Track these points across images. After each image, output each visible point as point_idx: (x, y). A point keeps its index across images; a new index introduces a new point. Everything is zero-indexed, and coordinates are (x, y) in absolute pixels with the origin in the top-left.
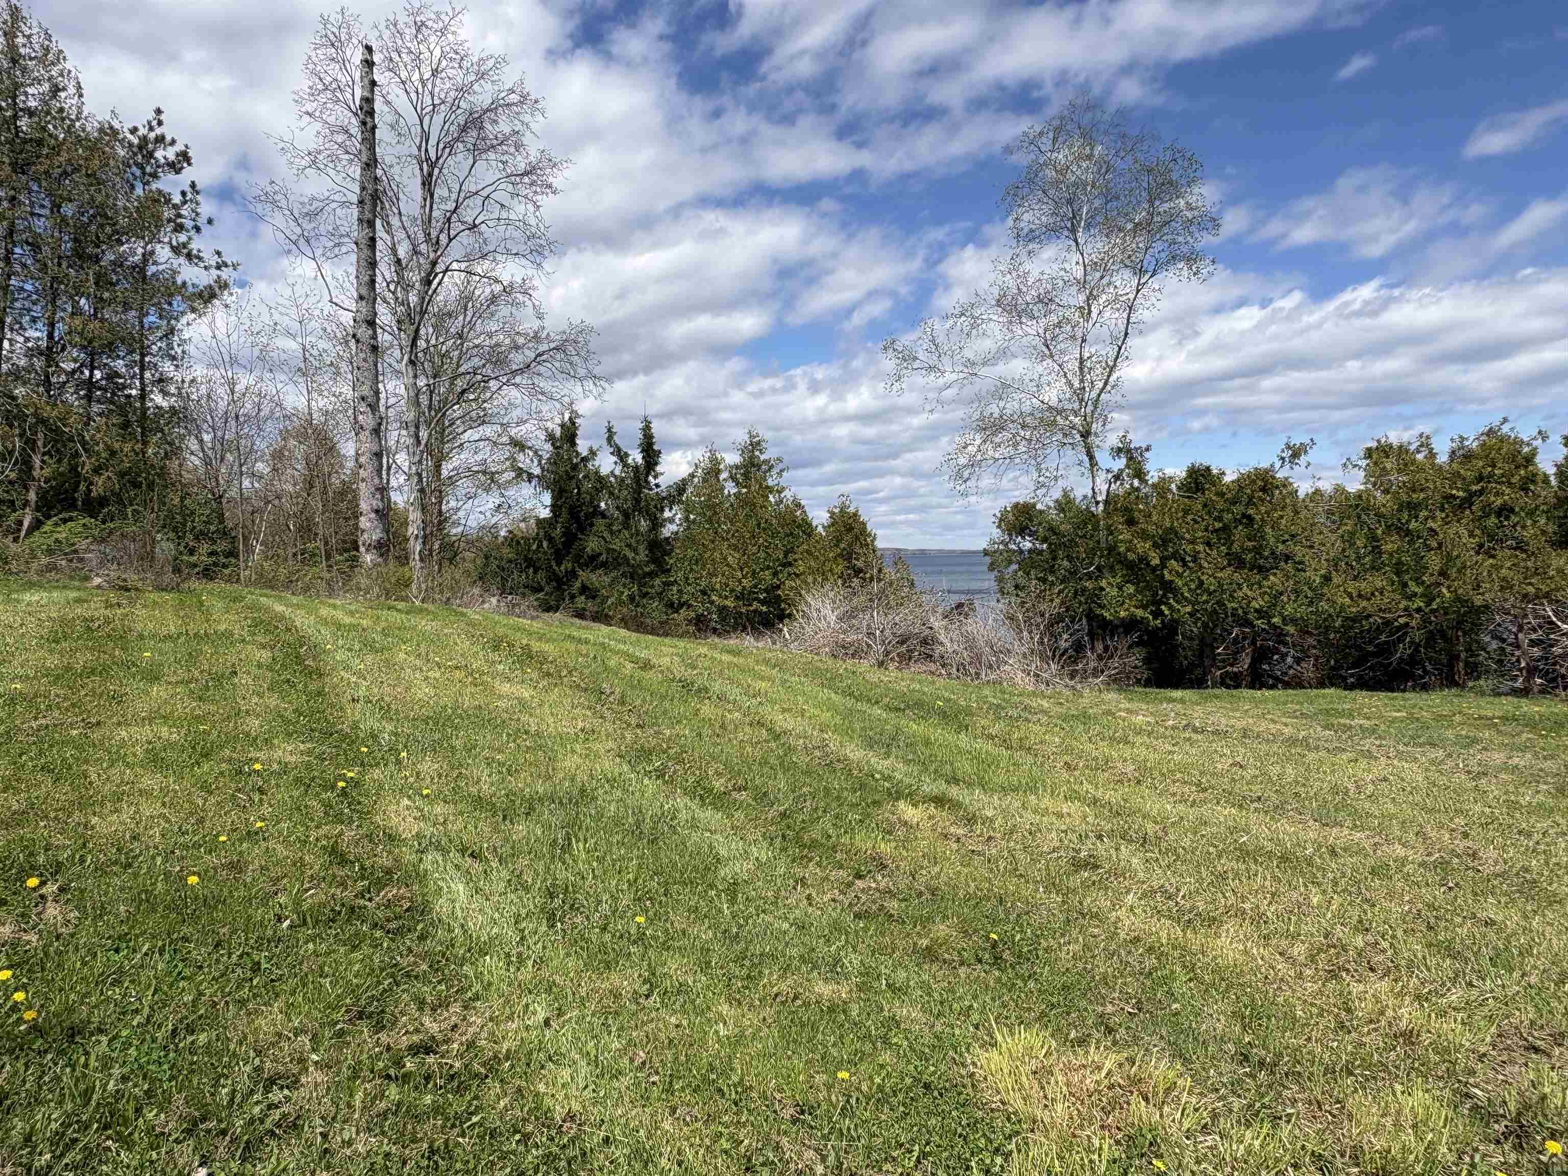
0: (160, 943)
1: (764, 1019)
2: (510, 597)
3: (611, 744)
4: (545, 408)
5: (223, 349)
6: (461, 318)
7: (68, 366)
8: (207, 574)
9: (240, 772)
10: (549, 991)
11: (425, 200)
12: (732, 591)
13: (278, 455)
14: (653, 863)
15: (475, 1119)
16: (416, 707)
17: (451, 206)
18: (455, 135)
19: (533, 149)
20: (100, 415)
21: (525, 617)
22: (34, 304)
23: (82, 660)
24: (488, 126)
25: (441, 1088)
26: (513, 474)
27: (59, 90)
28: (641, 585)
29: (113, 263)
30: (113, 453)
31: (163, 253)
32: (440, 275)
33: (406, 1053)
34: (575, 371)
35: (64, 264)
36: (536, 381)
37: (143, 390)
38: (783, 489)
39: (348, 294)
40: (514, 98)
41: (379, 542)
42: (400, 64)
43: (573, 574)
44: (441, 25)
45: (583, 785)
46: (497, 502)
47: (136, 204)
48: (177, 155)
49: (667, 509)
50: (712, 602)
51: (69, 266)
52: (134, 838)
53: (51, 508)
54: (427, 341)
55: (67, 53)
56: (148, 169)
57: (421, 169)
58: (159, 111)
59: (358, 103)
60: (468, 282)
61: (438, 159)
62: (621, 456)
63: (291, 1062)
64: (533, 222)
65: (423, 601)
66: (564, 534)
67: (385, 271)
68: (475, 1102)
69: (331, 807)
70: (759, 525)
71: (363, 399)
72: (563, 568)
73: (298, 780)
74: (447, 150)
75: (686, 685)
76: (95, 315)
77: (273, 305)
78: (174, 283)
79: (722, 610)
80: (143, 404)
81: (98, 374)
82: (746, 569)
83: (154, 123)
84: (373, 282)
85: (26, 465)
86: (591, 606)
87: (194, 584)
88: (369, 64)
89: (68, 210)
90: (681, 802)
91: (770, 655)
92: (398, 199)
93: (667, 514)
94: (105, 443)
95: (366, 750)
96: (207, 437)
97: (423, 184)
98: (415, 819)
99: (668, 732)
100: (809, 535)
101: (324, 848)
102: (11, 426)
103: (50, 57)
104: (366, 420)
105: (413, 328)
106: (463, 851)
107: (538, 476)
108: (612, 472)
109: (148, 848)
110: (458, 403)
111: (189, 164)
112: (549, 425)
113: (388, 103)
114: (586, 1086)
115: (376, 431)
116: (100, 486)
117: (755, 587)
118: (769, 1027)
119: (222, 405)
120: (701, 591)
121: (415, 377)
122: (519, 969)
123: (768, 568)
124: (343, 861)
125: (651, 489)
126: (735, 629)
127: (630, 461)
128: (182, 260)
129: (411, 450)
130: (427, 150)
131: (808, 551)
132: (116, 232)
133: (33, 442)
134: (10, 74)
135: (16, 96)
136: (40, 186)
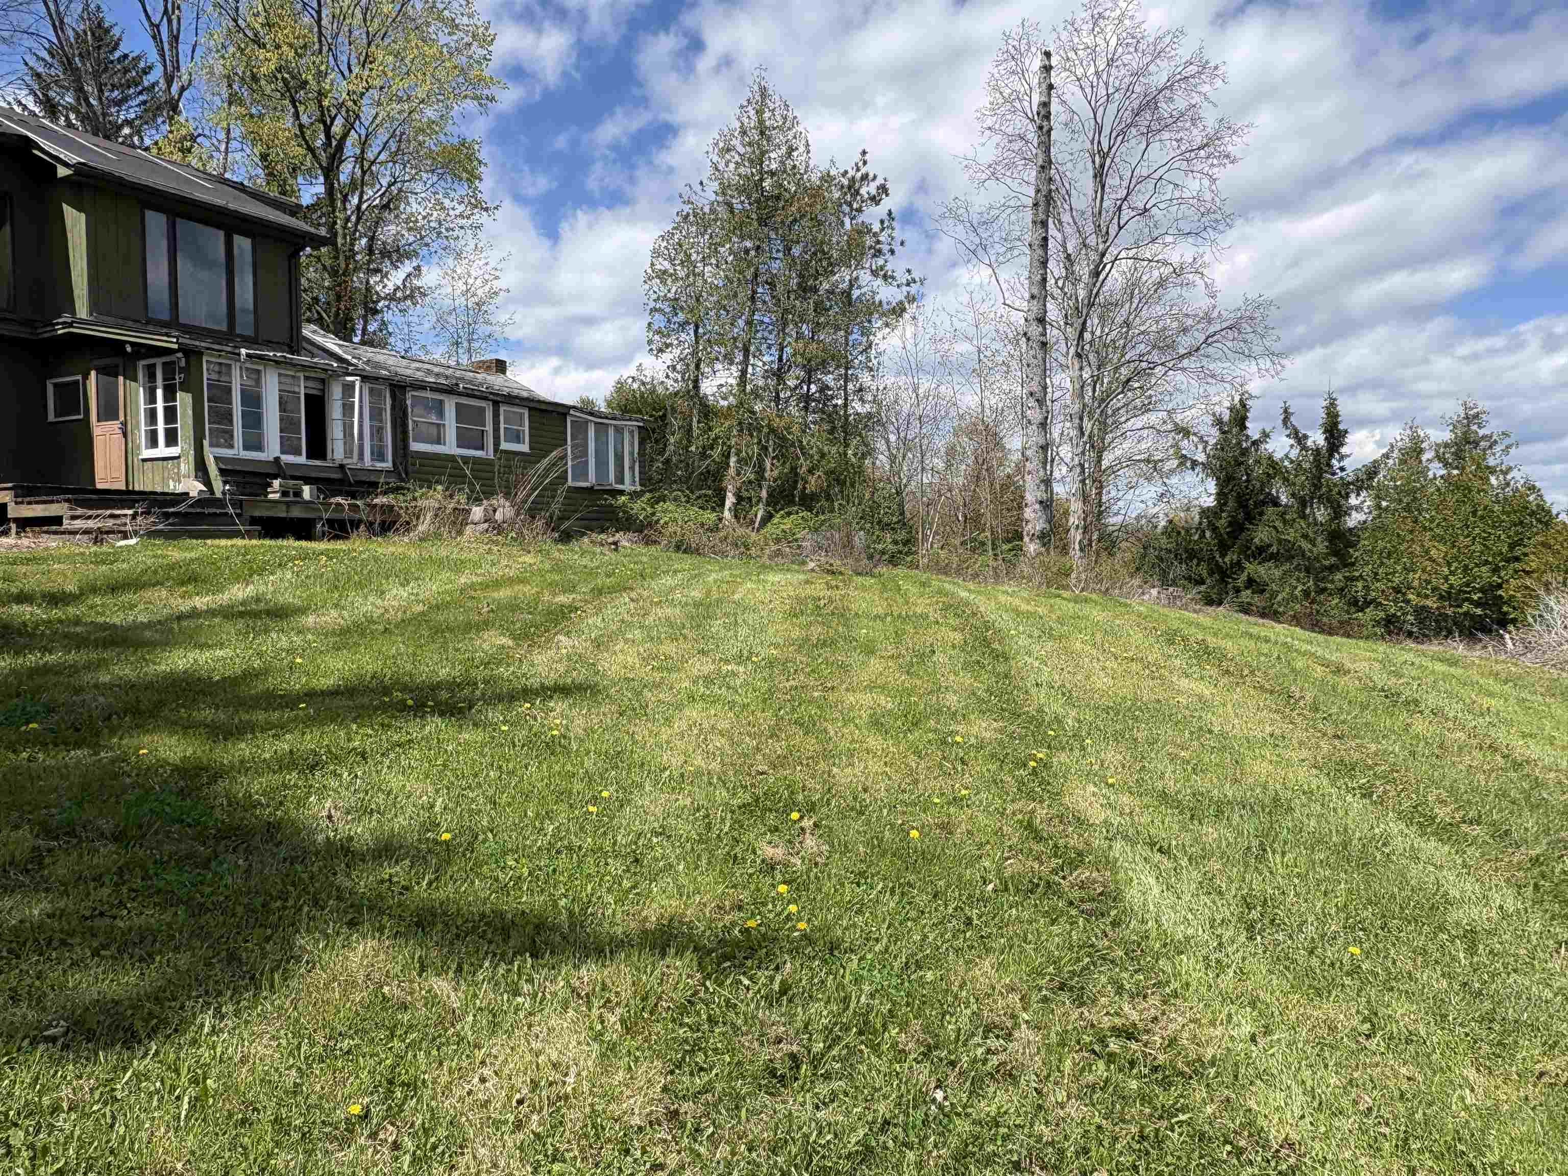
0: (891, 885)
1: (1527, 1098)
2: (1171, 589)
3: (1304, 754)
4: (1212, 390)
5: (911, 359)
6: (1128, 305)
7: (791, 383)
8: (893, 561)
9: (944, 742)
10: (1253, 1004)
11: (1096, 192)
12: (1434, 589)
13: (951, 452)
14: (1365, 889)
15: (1182, 1117)
16: (1096, 696)
17: (1122, 193)
18: (1129, 121)
19: (1210, 119)
20: (814, 423)
21: (1186, 609)
22: (770, 333)
23: (817, 632)
24: (1162, 105)
25: (1145, 1076)
26: (1176, 462)
27: (793, 150)
28: (1317, 580)
29: (828, 291)
30: (823, 455)
31: (865, 277)
32: (1109, 266)
33: (1109, 1034)
34: (1250, 349)
35: (792, 297)
36: (1204, 363)
37: (846, 399)
38: (1510, 469)
39: (1019, 295)
40: (1193, 69)
41: (1042, 532)
42: (1077, 62)
43: (1238, 566)
44: (1118, 12)
45: (1277, 794)
46: (1160, 491)
47: (845, 237)
48: (878, 188)
49: (1353, 496)
50: (1408, 602)
51: (796, 299)
52: (865, 790)
53: (776, 504)
54: (1093, 333)
55: (799, 118)
56: (855, 206)
57: (1094, 162)
58: (864, 153)
59: (1035, 109)
60: (1136, 269)
61: (1110, 148)
62: (1300, 439)
63: (1005, 1015)
64: (1208, 196)
65: (1083, 590)
66: (1230, 524)
67: (1055, 268)
68: (1182, 1100)
69: (1024, 784)
70: (1474, 513)
71: (1031, 394)
72: (1227, 559)
73: (993, 756)
74: (1120, 138)
75: (1390, 695)
76: (812, 338)
77: (954, 313)
78: (874, 302)
79: (1420, 611)
80: (846, 411)
81: (813, 388)
82: (1455, 564)
83: (861, 164)
84: (1044, 280)
85: (760, 471)
86: (1258, 601)
87: (883, 569)
88: (1047, 69)
89: (796, 251)
90: (1395, 827)
91: (1499, 667)
92: (1069, 196)
93: (1353, 501)
94: (817, 447)
95: (1052, 733)
96: (893, 438)
97: (1095, 176)
98: (1102, 805)
99: (1373, 747)
100: (1547, 524)
101: (1021, 822)
102: (752, 436)
103: (788, 124)
104: (1035, 415)
105: (1081, 321)
106: (1152, 845)
107: (1203, 464)
108: (1287, 456)
109: (876, 800)
110: (1122, 392)
111: (887, 195)
112: (1217, 409)
113: (1064, 102)
114: (1303, 1117)
115: (1043, 425)
116: (812, 484)
117: (1468, 585)
118: (1533, 1109)
119: (906, 408)
120: (1393, 588)
121: (1081, 369)
122: (1218, 976)
123: (1486, 562)
124: (1039, 838)
125: (1334, 474)
126: (1437, 634)
127: (1309, 443)
128: (879, 281)
129: (1075, 442)
130: (1099, 142)
131: (1543, 544)
132: (830, 264)
133: (766, 448)
134: (758, 144)
135: (762, 162)
136: (777, 234)
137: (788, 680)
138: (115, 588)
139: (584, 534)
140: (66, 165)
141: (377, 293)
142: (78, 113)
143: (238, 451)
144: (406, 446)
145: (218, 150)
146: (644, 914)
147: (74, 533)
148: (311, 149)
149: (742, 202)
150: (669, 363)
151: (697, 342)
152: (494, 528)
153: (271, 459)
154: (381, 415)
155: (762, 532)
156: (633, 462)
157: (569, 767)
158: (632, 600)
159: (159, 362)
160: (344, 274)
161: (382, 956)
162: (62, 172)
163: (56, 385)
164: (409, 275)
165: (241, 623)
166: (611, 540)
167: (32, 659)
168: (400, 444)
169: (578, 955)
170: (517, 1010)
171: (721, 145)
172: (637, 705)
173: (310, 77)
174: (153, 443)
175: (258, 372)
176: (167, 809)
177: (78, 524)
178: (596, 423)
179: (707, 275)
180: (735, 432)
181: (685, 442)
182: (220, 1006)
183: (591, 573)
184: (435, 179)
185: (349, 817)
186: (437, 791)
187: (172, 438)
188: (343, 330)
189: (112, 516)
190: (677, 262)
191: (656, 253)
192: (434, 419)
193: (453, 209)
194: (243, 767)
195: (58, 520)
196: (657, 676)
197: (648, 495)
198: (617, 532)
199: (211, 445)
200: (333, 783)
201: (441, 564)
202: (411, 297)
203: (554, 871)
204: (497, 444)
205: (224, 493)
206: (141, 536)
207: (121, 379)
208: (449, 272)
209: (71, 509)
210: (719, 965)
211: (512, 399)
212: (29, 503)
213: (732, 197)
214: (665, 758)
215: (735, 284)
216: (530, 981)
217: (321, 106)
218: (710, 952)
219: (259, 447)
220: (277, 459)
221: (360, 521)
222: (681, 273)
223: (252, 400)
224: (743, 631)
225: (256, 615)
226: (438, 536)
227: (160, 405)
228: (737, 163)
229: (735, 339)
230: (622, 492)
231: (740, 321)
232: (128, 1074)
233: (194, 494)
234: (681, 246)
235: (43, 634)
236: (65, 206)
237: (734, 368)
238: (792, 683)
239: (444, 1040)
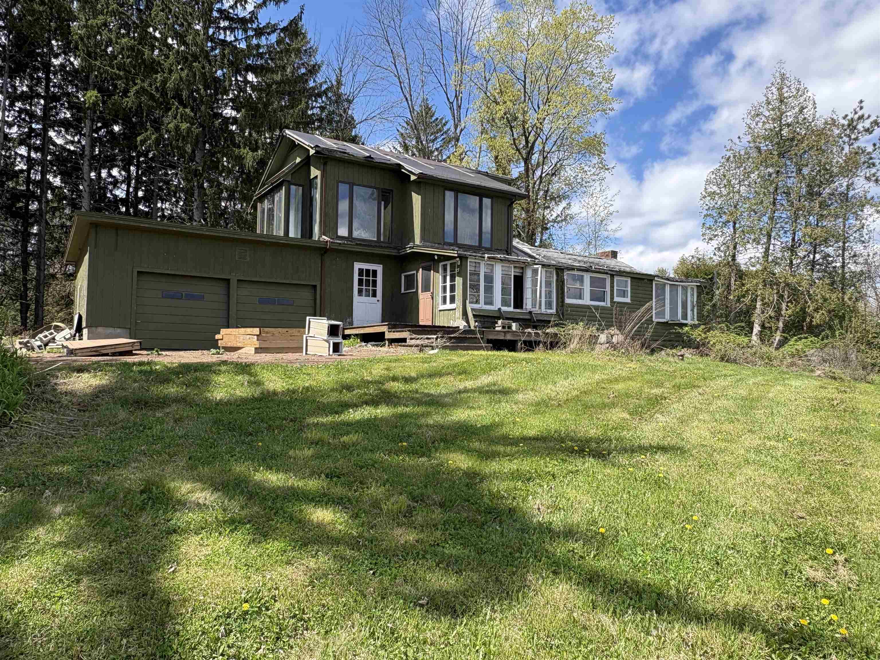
7: (801, 254)
20: (819, 279)
22: (786, 223)
23: (834, 423)
27: (804, 109)
29: (829, 194)
30: (825, 300)
31: (860, 182)
35: (803, 200)
37: (844, 263)
47: (844, 158)
48: (871, 123)
51: (806, 200)
53: (789, 331)
55: (809, 88)
56: (853, 136)
58: (861, 102)
76: (817, 225)
78: (866, 198)
80: (843, 271)
81: (818, 256)
83: (858, 109)
85: (778, 311)
87: (875, 377)
89: (806, 171)
94: (821, 295)
102: (772, 289)
103: (800, 93)
116: (817, 319)
128: (872, 184)
132: (831, 176)
133: (783, 296)
134: (779, 109)
135: (781, 119)
136: (792, 162)
137: (815, 455)
138: (431, 376)
139: (662, 349)
140: (414, 174)
141: (548, 219)
142: (417, 148)
143: (481, 306)
144: (563, 301)
145: (476, 157)
146: (726, 599)
147: (411, 346)
148: (518, 150)
149: (767, 146)
150: (716, 246)
151: (735, 233)
152: (612, 347)
153: (497, 309)
154: (551, 284)
155: (781, 350)
156: (693, 307)
157: (670, 498)
158: (700, 394)
159: (448, 263)
160: (532, 212)
161: (572, 595)
162: (413, 178)
163: (405, 276)
164: (564, 208)
165: (488, 397)
166: (679, 354)
167: (400, 410)
168: (560, 300)
169: (684, 618)
170: (650, 645)
171: (753, 113)
172: (710, 462)
173: (519, 115)
174: (444, 302)
175: (493, 265)
176: (463, 494)
177: (413, 342)
178: (670, 285)
179: (742, 191)
180: (760, 286)
181: (726, 293)
182: (494, 606)
183: (672, 375)
184: (580, 156)
185: (549, 511)
186: (594, 502)
187: (453, 300)
188: (530, 240)
189: (428, 338)
190: (722, 186)
191: (708, 182)
192: (578, 285)
193: (590, 171)
194: (495, 475)
195: (404, 340)
196: (723, 445)
197: (703, 327)
198: (683, 348)
199: (470, 303)
200: (540, 490)
201: (585, 367)
202: (565, 220)
203: (666, 561)
204: (612, 298)
205: (475, 327)
206: (440, 348)
207: (432, 271)
208: (586, 205)
209: (411, 335)
210: (780, 645)
211: (621, 273)
212: (394, 332)
213: (760, 143)
214: (732, 499)
215: (761, 196)
216: (656, 628)
217: (524, 128)
218: (774, 635)
219: (491, 303)
220: (500, 309)
221: (540, 342)
222: (724, 192)
223: (489, 279)
224: (778, 420)
225: (494, 392)
226: (581, 350)
227: (448, 284)
228: (764, 122)
229: (761, 229)
230: (686, 325)
231: (764, 218)
232: (455, 632)
233: (461, 327)
234: (725, 176)
235: (403, 397)
236: (413, 193)
237: (760, 247)
238: (818, 457)
239: (608, 653)
